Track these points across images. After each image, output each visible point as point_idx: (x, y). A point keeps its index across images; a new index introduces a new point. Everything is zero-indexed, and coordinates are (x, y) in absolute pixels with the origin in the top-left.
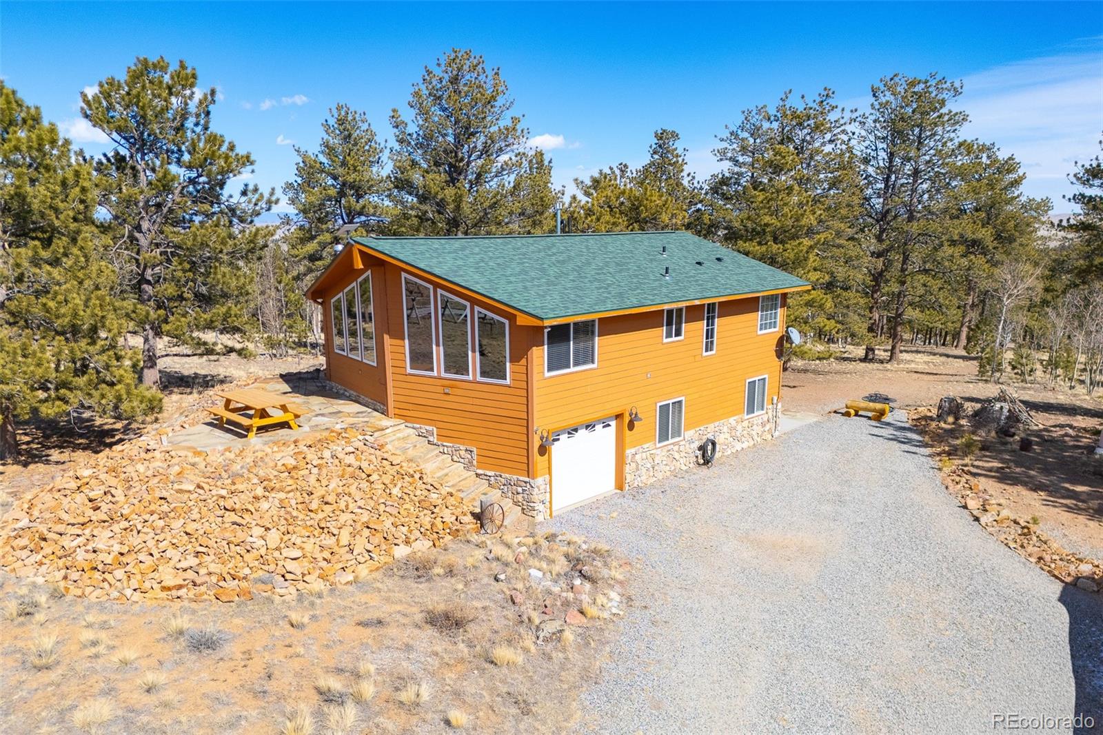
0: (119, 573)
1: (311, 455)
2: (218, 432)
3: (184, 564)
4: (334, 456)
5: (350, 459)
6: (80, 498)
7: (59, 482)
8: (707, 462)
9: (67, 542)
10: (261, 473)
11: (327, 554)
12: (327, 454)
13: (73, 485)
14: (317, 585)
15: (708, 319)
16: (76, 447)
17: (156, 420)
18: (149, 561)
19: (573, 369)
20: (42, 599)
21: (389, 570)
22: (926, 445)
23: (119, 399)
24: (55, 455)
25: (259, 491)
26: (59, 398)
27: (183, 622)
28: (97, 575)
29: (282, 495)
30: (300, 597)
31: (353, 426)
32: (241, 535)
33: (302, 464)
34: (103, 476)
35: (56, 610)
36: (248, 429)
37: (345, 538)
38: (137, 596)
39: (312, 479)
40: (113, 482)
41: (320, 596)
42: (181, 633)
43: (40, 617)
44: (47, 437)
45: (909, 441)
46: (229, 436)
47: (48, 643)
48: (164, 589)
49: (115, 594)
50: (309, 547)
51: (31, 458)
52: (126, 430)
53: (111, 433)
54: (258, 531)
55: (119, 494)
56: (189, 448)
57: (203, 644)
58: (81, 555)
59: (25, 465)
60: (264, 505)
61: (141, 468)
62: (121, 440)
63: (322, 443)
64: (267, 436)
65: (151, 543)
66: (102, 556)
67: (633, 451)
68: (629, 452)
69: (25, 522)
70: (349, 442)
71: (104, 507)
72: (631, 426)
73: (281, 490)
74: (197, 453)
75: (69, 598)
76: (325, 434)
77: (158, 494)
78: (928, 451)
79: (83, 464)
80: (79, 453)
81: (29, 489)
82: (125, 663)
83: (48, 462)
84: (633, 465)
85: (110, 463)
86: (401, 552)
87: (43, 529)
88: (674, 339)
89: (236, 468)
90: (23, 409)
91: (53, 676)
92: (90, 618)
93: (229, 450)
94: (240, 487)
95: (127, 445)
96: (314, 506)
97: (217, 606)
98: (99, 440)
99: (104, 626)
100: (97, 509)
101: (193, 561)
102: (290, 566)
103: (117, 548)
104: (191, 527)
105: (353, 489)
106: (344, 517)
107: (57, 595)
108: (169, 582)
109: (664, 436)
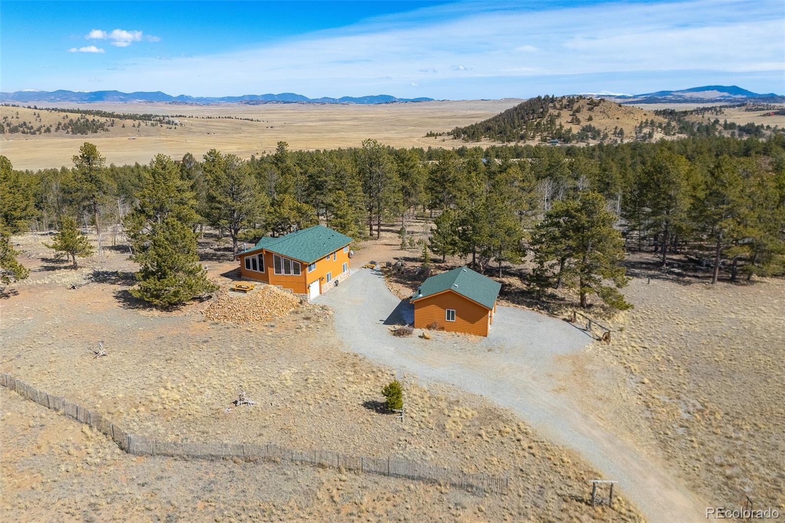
8: (337, 285)
11: (279, 312)
19: (312, 270)
22: (383, 275)
33: (264, 297)
34: (227, 304)
36: (246, 291)
39: (268, 299)
45: (379, 274)
48: (257, 320)
68: (322, 285)
72: (322, 280)
76: (261, 290)
78: (383, 277)
84: (323, 288)
87: (223, 315)
88: (329, 260)
94: (257, 302)
109: (328, 281)
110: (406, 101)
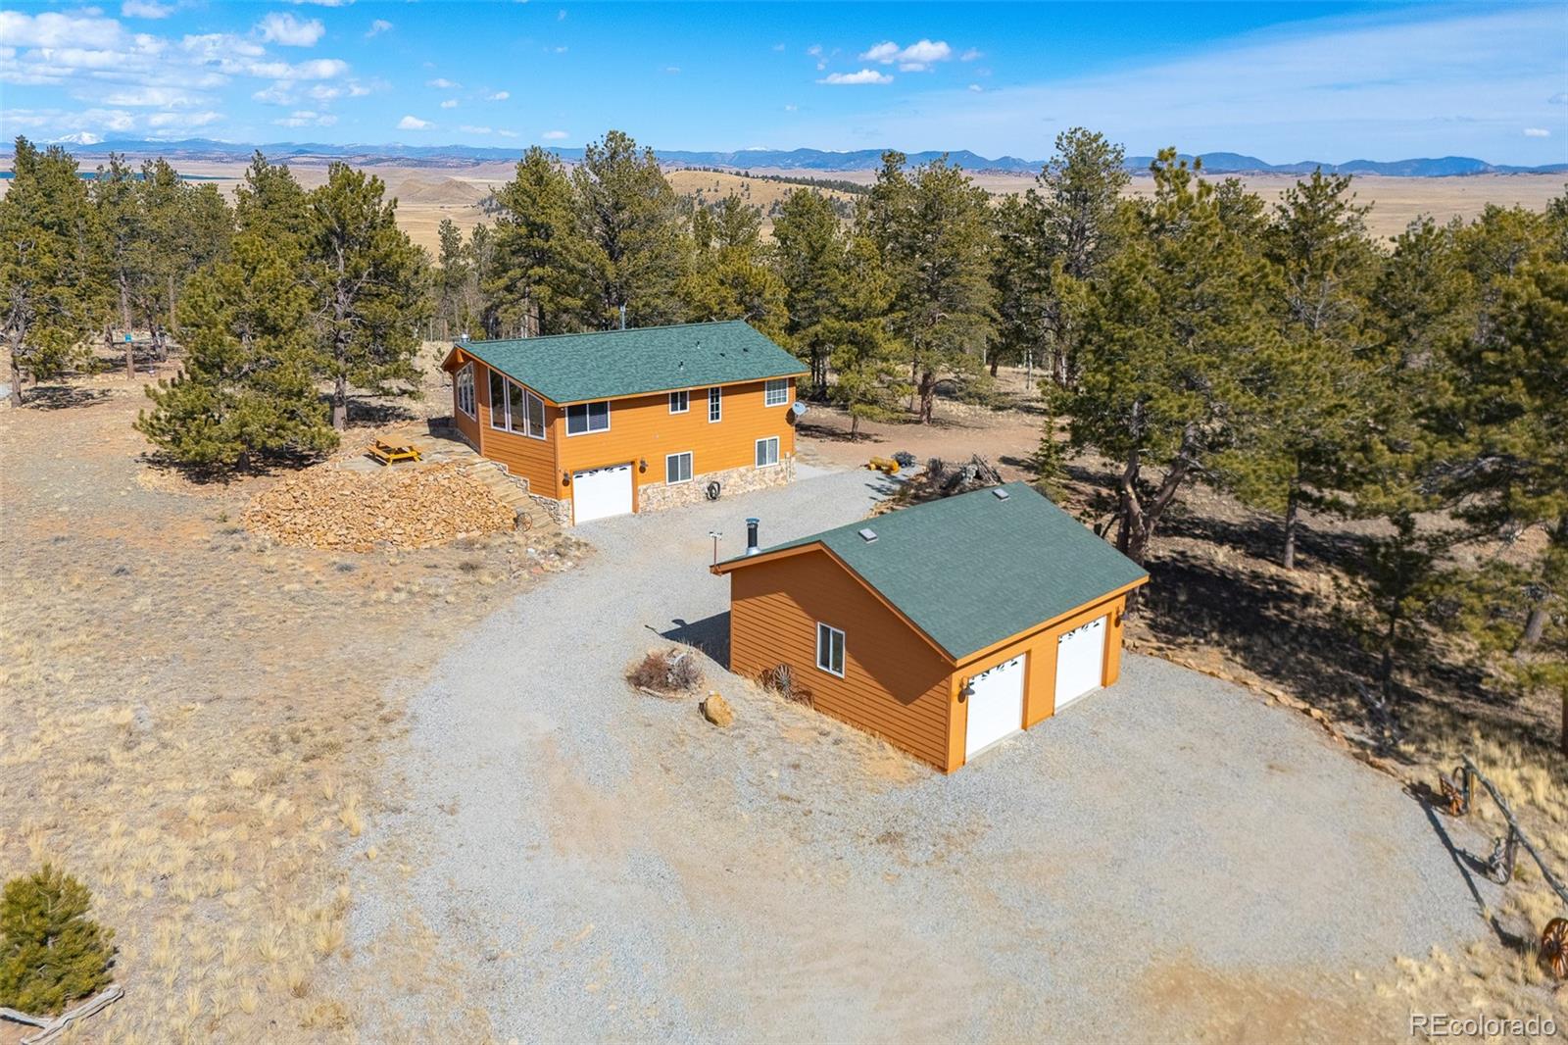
0: (307, 535)
1: (422, 479)
2: (371, 461)
3: (340, 533)
4: (435, 479)
5: (446, 482)
6: (288, 496)
7: (277, 487)
8: (713, 498)
9: (281, 519)
10: (389, 487)
11: (417, 533)
12: (431, 478)
13: (285, 489)
14: (407, 547)
15: (712, 398)
16: (286, 466)
17: (336, 451)
18: (322, 530)
19: (589, 432)
20: (269, 545)
21: (450, 544)
23: (313, 438)
24: (273, 471)
25: (386, 497)
26: (277, 435)
27: (337, 559)
28: (296, 536)
29: (399, 500)
30: (399, 553)
31: (454, 461)
32: (372, 520)
33: (414, 483)
34: (301, 485)
35: (275, 551)
36: (388, 460)
37: (429, 525)
38: (315, 547)
39: (419, 492)
40: (307, 488)
41: (409, 553)
42: (335, 563)
43: (268, 552)
44: (266, 458)
46: (377, 464)
47: (272, 563)
48: (329, 544)
49: (304, 545)
50: (408, 529)
51: (258, 472)
52: (317, 456)
53: (307, 457)
54: (382, 519)
55: (309, 495)
56: (350, 471)
57: (345, 568)
58: (288, 525)
59: (255, 477)
60: (388, 505)
61: (322, 481)
62: (314, 463)
63: (430, 471)
64: (399, 465)
65: (324, 521)
66: (298, 526)
67: (645, 487)
68: (641, 487)
69: (258, 508)
70: (448, 471)
71: (301, 502)
72: (642, 470)
73: (399, 497)
74: (354, 474)
75: (281, 546)
76: (434, 466)
77: (330, 496)
79: (291, 477)
80: (287, 470)
81: (258, 491)
82: (308, 572)
83: (268, 475)
84: (645, 496)
85: (305, 477)
86: (461, 536)
87: (268, 511)
88: (679, 412)
89: (375, 483)
90: (258, 443)
91: (276, 575)
92: (292, 554)
93: (373, 473)
94: (375, 494)
95: (315, 467)
96: (416, 508)
97: (356, 555)
98: (300, 461)
99: (299, 558)
100: (297, 502)
101: (345, 532)
102: (396, 537)
103: (307, 523)
104: (346, 514)
105: (441, 500)
106: (431, 515)
107: (276, 544)
108: (332, 540)
109: (673, 477)
110: (1515, 171)
